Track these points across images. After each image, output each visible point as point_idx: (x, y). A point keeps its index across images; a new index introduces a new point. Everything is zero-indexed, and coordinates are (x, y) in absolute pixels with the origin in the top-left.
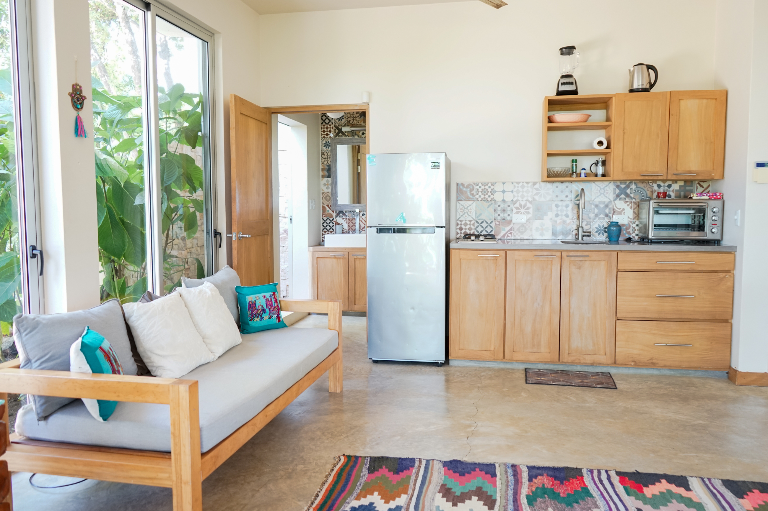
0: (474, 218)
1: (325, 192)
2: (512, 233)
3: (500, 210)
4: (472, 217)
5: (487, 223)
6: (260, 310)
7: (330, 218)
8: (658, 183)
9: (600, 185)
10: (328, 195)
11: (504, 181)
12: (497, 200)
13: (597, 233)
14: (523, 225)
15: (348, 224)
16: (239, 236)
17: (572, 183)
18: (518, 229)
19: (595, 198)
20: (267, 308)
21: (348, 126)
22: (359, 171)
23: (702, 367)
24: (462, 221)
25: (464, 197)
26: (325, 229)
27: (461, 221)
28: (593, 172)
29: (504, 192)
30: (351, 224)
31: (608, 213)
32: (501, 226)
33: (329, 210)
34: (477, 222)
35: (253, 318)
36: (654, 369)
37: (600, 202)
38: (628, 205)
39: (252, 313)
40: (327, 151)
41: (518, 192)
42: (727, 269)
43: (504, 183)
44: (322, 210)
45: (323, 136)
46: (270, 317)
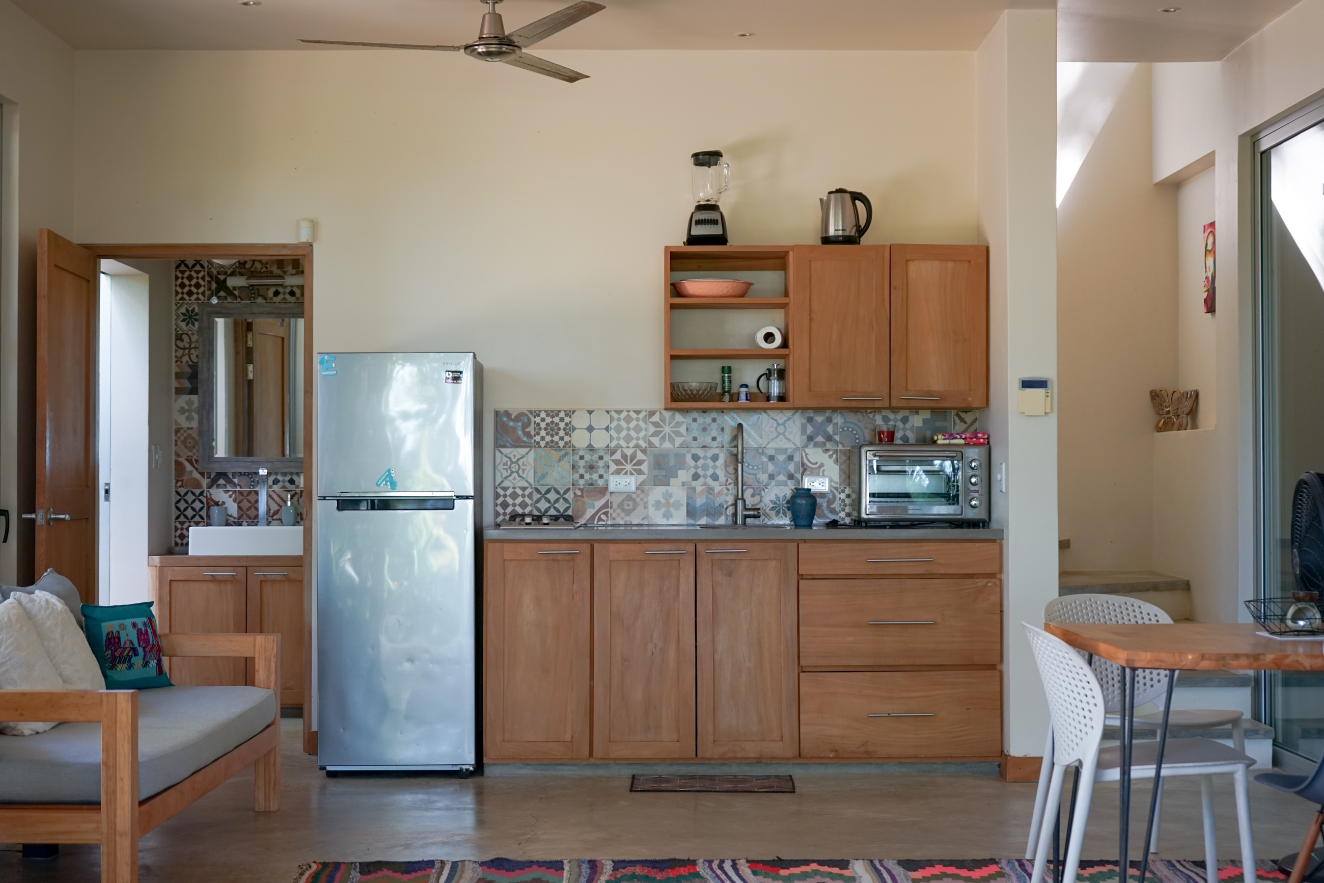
0: (532, 482)
1: (182, 428)
2: (608, 512)
3: (584, 467)
4: (527, 481)
5: (557, 492)
6: (128, 649)
7: (194, 491)
8: (885, 413)
9: (777, 418)
10: (190, 436)
11: (591, 409)
12: (577, 445)
13: (774, 512)
14: (629, 497)
15: (239, 503)
16: (49, 516)
17: (723, 412)
18: (621, 505)
19: (769, 443)
20: (139, 646)
21: (241, 274)
22: (251, 376)
23: (953, 755)
24: (508, 488)
25: (509, 440)
26: (182, 516)
27: (505, 489)
28: (763, 391)
29: (590, 429)
30: (245, 505)
31: (792, 471)
32: (586, 500)
33: (191, 472)
34: (537, 490)
35: (115, 665)
36: (870, 764)
37: (779, 451)
38: (830, 457)
39: (113, 654)
40: (190, 332)
41: (619, 429)
42: (989, 571)
43: (590, 412)
44: (175, 470)
45: (180, 296)
46: (146, 664)
